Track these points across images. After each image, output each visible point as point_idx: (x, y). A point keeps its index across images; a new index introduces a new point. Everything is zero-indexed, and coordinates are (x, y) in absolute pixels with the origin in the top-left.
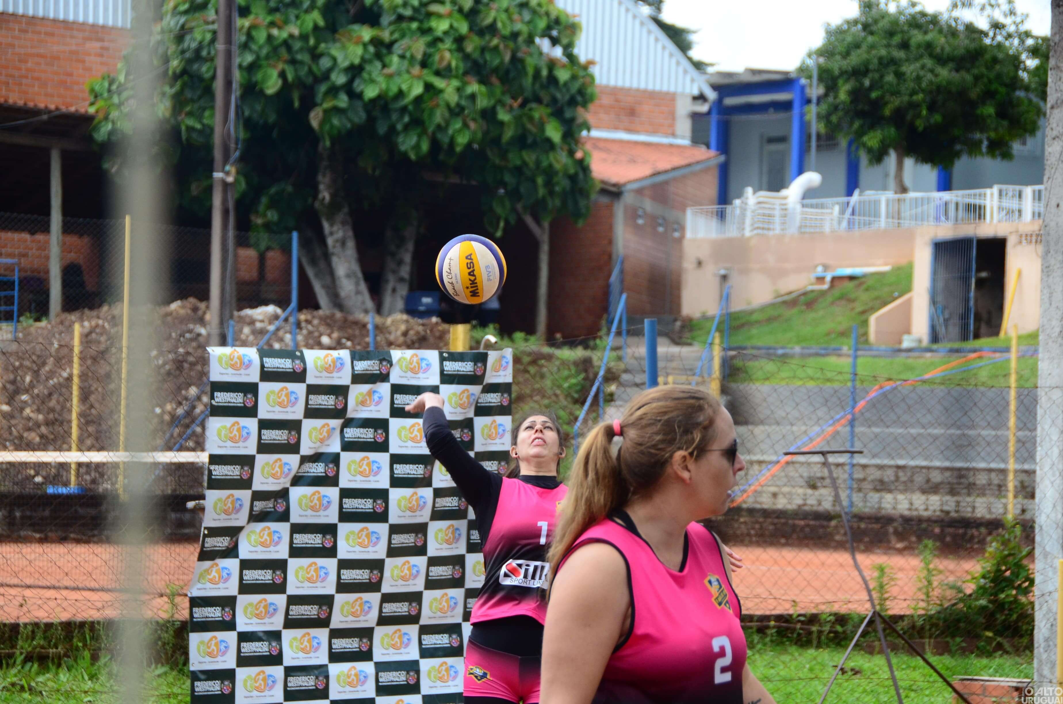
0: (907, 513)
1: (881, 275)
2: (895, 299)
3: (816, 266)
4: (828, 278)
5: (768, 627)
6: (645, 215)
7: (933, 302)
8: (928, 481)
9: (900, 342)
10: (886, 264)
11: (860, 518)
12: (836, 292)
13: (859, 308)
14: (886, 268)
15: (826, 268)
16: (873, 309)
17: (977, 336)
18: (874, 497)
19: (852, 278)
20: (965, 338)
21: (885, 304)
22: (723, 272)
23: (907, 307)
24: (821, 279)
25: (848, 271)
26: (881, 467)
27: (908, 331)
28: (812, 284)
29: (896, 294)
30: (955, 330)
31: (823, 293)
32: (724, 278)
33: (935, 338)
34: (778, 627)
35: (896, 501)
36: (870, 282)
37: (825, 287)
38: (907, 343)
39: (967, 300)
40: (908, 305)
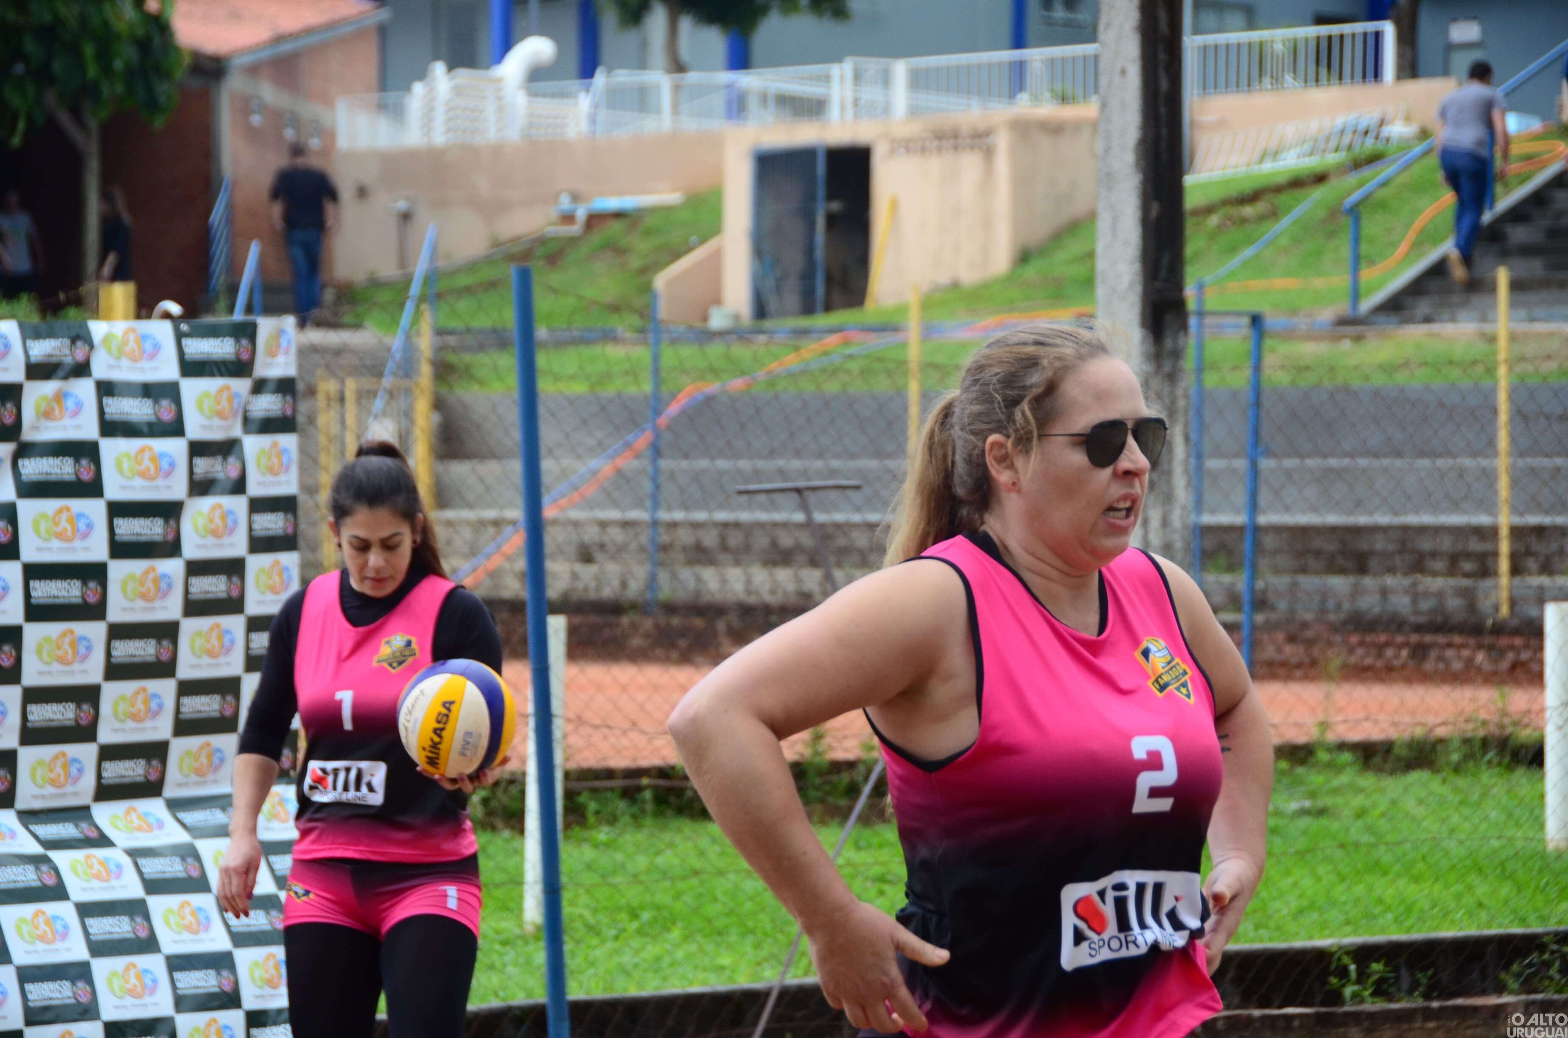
0: (742, 597)
1: (666, 210)
2: (690, 249)
3: (557, 196)
4: (581, 214)
5: (639, 789)
6: (263, 109)
7: (759, 250)
8: (774, 544)
9: (705, 318)
10: (674, 190)
11: (670, 608)
12: (597, 238)
13: (635, 263)
14: (672, 198)
15: (576, 198)
16: (659, 266)
17: (828, 308)
18: (686, 574)
19: (618, 215)
20: (808, 309)
21: (676, 255)
22: (402, 205)
23: (715, 261)
24: (568, 218)
25: (612, 203)
26: (696, 526)
27: (717, 300)
28: (554, 224)
29: (694, 239)
30: (792, 299)
31: (573, 241)
32: (406, 217)
33: (761, 311)
34: (655, 788)
35: (724, 581)
36: (649, 222)
37: (576, 229)
38: (718, 321)
39: (810, 249)
40: (716, 258)
